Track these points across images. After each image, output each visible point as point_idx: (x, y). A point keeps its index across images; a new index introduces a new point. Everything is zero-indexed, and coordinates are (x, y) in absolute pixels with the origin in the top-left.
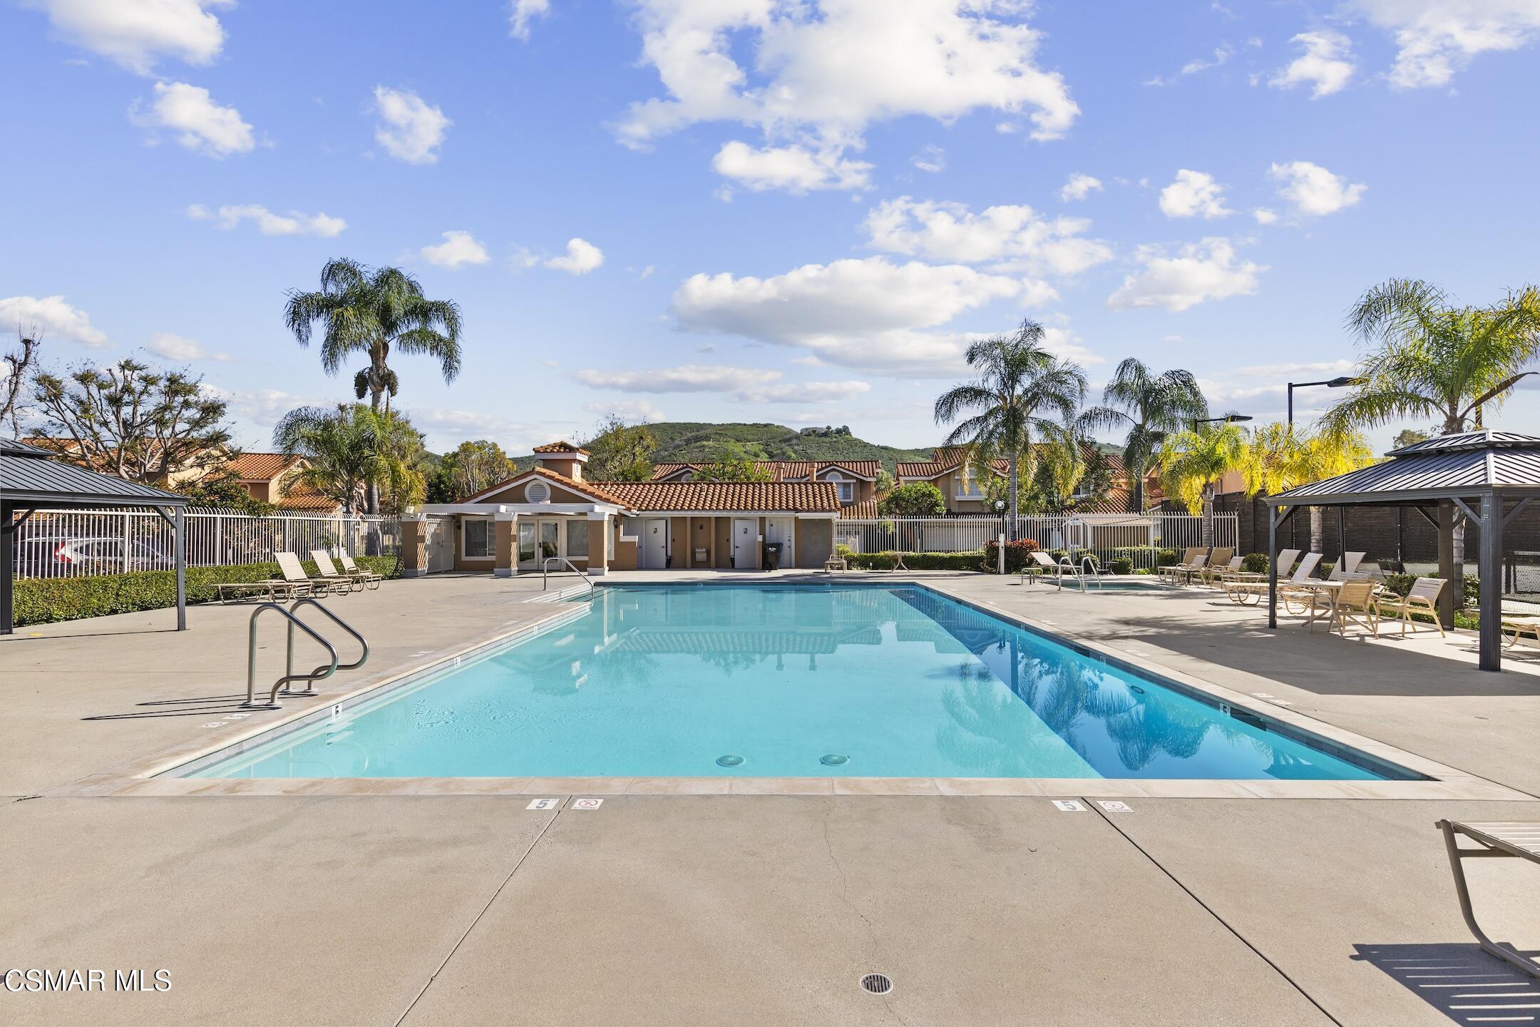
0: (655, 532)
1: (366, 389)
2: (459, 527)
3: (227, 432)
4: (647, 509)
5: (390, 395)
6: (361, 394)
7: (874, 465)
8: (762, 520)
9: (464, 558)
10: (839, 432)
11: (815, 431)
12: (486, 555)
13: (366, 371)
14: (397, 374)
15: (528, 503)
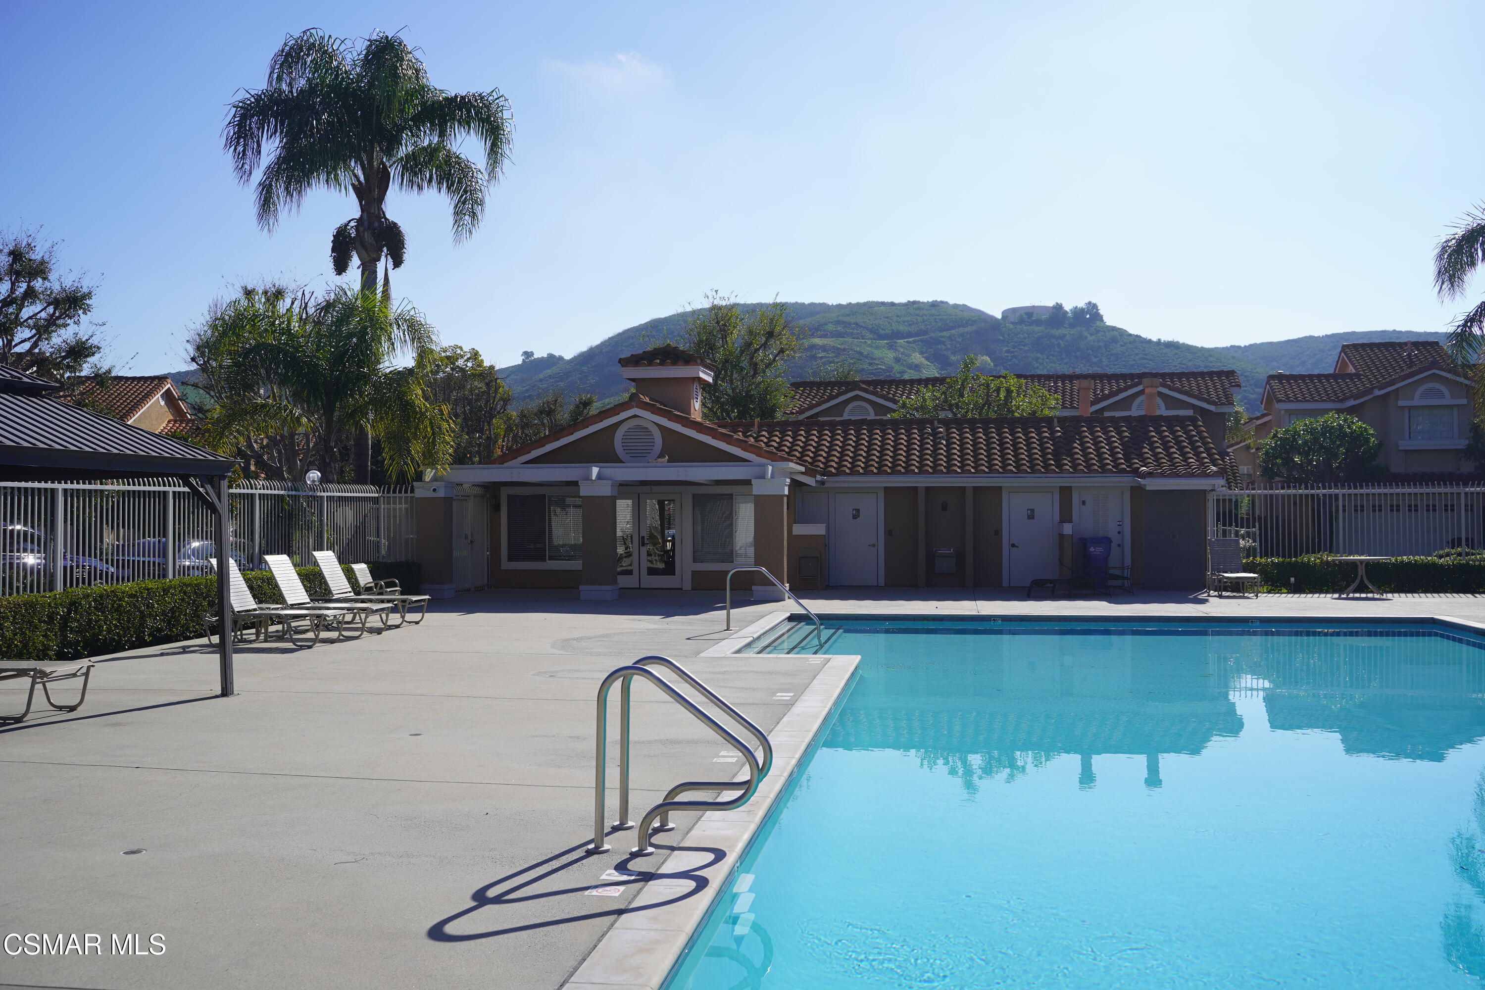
0: (855, 517)
1: (349, 258)
2: (497, 508)
3: (94, 341)
4: (839, 472)
5: (390, 265)
6: (341, 266)
7: (1226, 383)
8: (1066, 492)
9: (506, 565)
10: (1079, 313)
11: (1032, 313)
12: (544, 560)
13: (353, 224)
14: (404, 228)
15: (619, 461)
